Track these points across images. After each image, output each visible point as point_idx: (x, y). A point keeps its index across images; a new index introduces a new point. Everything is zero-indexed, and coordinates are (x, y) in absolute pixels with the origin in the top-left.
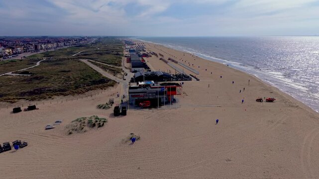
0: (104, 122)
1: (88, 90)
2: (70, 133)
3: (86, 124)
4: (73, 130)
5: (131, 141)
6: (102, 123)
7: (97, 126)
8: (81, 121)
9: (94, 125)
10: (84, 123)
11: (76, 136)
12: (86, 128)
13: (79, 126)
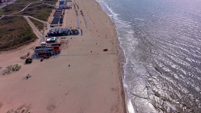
0: (19, 68)
1: (19, 47)
2: (4, 74)
3: (11, 70)
4: (5, 73)
5: (26, 78)
6: (18, 69)
7: (16, 70)
8: (9, 68)
9: (14, 70)
10: (10, 69)
11: (6, 75)
12: (11, 71)
13: (8, 70)
